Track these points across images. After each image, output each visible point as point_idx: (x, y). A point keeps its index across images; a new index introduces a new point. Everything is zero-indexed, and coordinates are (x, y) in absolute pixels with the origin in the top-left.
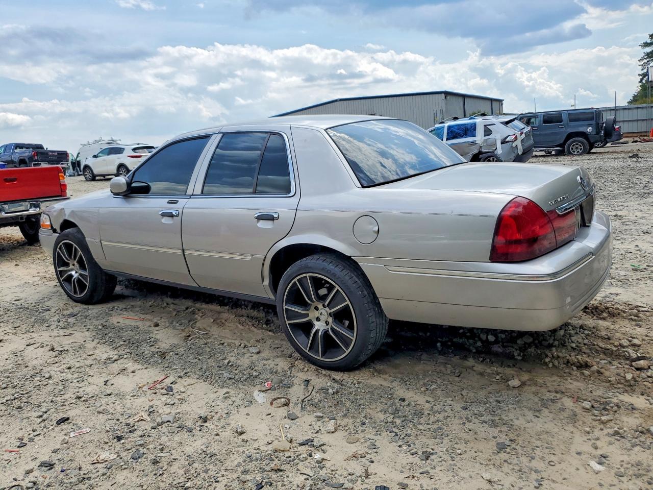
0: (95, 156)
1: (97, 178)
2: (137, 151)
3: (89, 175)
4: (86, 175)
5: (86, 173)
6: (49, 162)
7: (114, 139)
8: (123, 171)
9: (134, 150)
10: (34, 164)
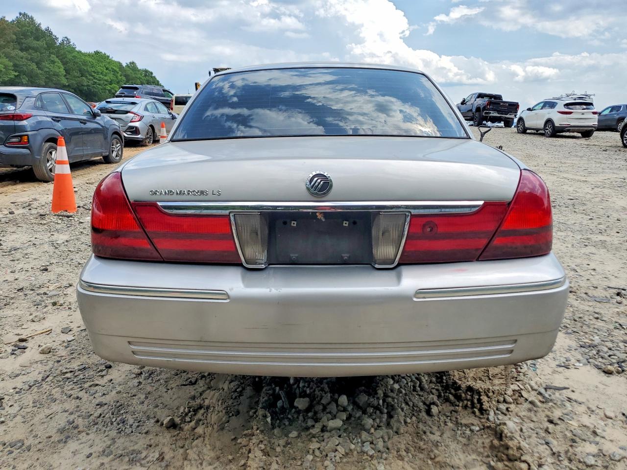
0: (529, 109)
1: (528, 131)
2: (570, 107)
3: (521, 127)
4: (519, 127)
5: (519, 125)
6: (499, 112)
7: (588, 93)
8: (550, 126)
9: (567, 105)
10: (485, 113)
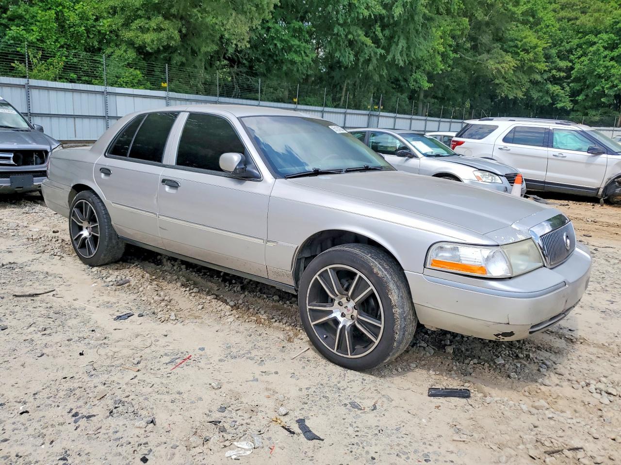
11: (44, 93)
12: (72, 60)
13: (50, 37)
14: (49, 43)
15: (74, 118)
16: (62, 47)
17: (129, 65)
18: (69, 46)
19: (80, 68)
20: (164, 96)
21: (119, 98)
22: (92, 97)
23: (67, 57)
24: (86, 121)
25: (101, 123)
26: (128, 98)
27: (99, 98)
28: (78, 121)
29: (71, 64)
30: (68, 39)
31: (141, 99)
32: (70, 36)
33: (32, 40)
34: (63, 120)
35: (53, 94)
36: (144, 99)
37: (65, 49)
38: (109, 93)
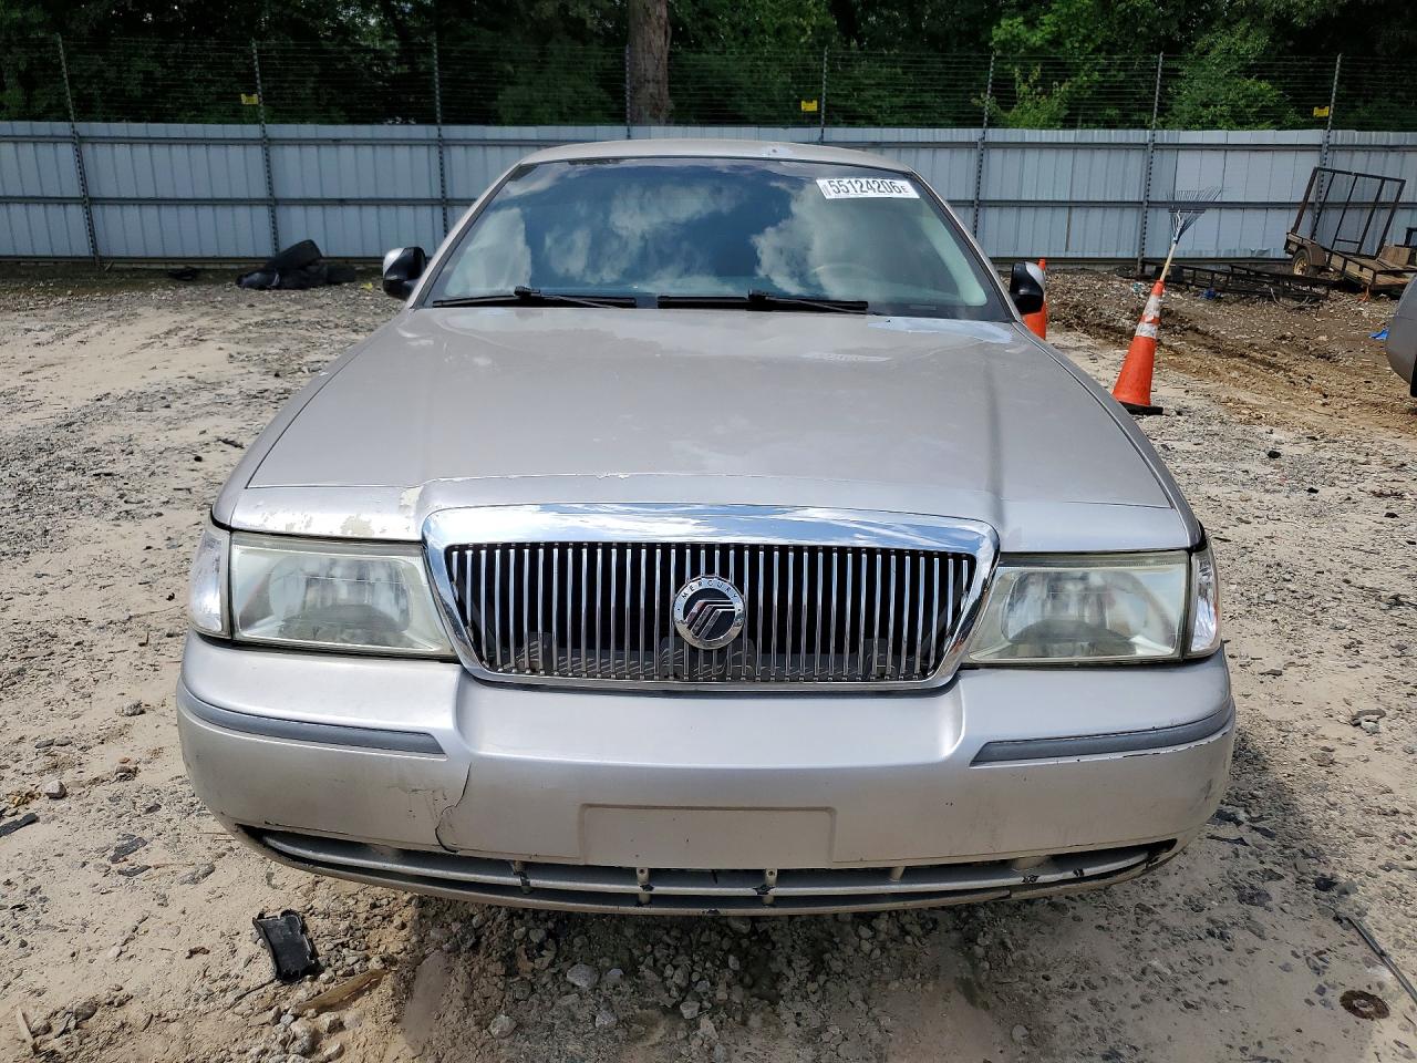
11: (1014, 156)
12: (1115, 76)
13: (1074, 32)
14: (1069, 46)
15: (1070, 207)
16: (1098, 50)
17: (1248, 71)
18: (1114, 44)
19: (1133, 93)
20: (1318, 141)
21: (1184, 156)
22: (1118, 158)
23: (1103, 71)
24: (1096, 214)
25: (1131, 218)
26: (1209, 156)
27: (1135, 160)
28: (1077, 214)
29: (1111, 87)
30: (1112, 31)
31: (1246, 155)
32: (1119, 23)
33: (1034, 44)
34: (1045, 214)
35: (1032, 156)
36: (1253, 154)
37: (1103, 54)
38: (1158, 147)
